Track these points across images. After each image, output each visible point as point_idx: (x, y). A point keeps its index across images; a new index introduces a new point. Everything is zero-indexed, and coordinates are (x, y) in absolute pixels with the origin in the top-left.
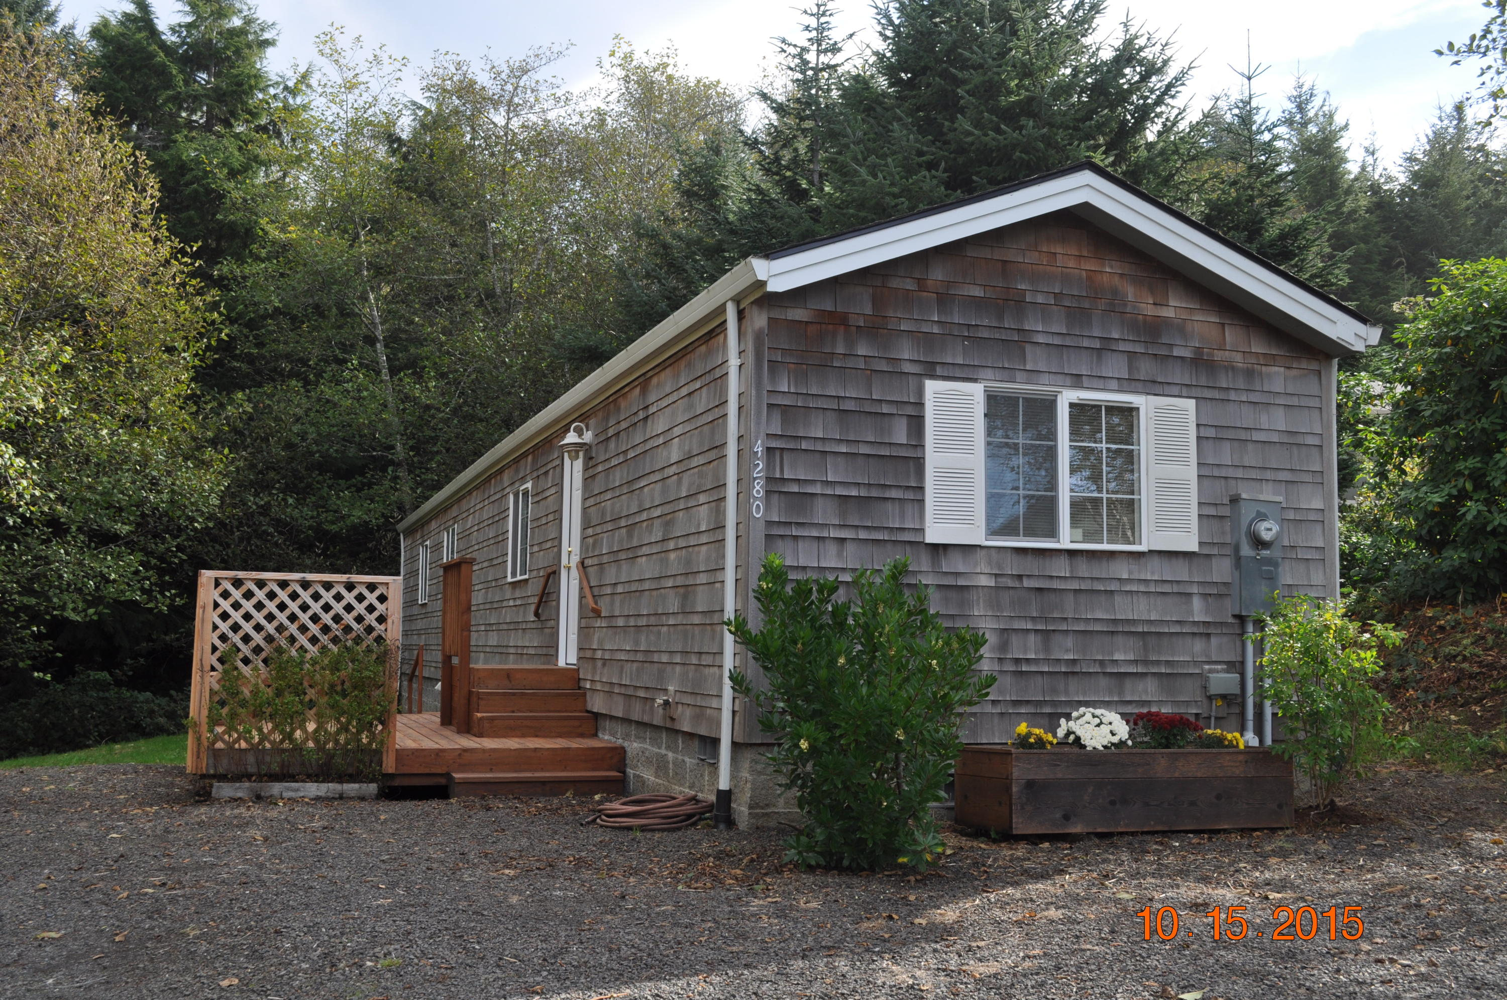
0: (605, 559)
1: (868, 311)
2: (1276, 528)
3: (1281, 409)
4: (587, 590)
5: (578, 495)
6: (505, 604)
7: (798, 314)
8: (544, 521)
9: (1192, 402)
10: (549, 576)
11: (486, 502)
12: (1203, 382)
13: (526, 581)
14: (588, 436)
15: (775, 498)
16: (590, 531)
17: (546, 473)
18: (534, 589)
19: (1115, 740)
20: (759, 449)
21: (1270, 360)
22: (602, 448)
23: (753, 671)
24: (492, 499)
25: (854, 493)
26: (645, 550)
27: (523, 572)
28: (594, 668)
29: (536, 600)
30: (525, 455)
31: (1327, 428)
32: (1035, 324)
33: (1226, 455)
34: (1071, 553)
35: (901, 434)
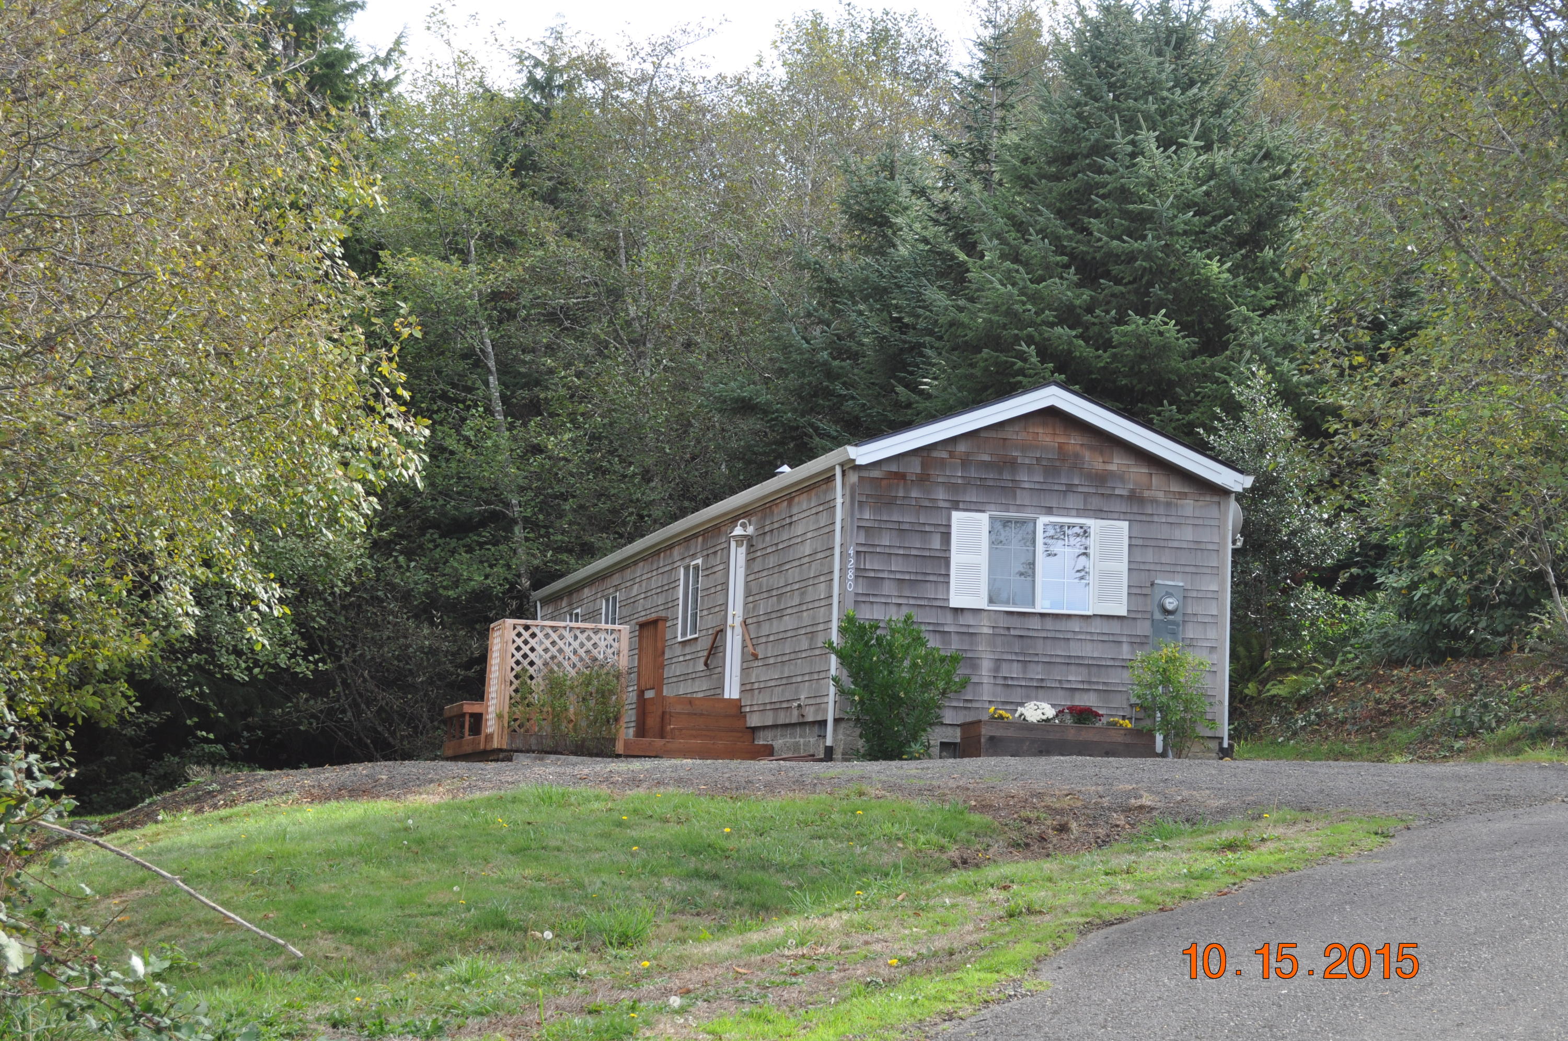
0: (762, 618)
1: (918, 471)
2: (1176, 603)
3: (1190, 527)
4: (748, 642)
5: (741, 572)
6: (674, 660)
7: (876, 474)
8: (713, 590)
9: (1126, 524)
10: (717, 633)
11: (655, 573)
12: (1135, 510)
13: (696, 639)
14: (750, 530)
15: (861, 579)
16: (751, 599)
17: (715, 553)
18: (705, 643)
19: (1044, 717)
20: (851, 552)
21: (1183, 495)
22: (760, 539)
24: (660, 571)
25: (907, 577)
26: (789, 611)
27: (694, 630)
28: (753, 696)
29: (705, 653)
30: (695, 536)
31: (1224, 538)
32: (1023, 477)
33: (1149, 556)
34: (1042, 615)
35: (936, 543)
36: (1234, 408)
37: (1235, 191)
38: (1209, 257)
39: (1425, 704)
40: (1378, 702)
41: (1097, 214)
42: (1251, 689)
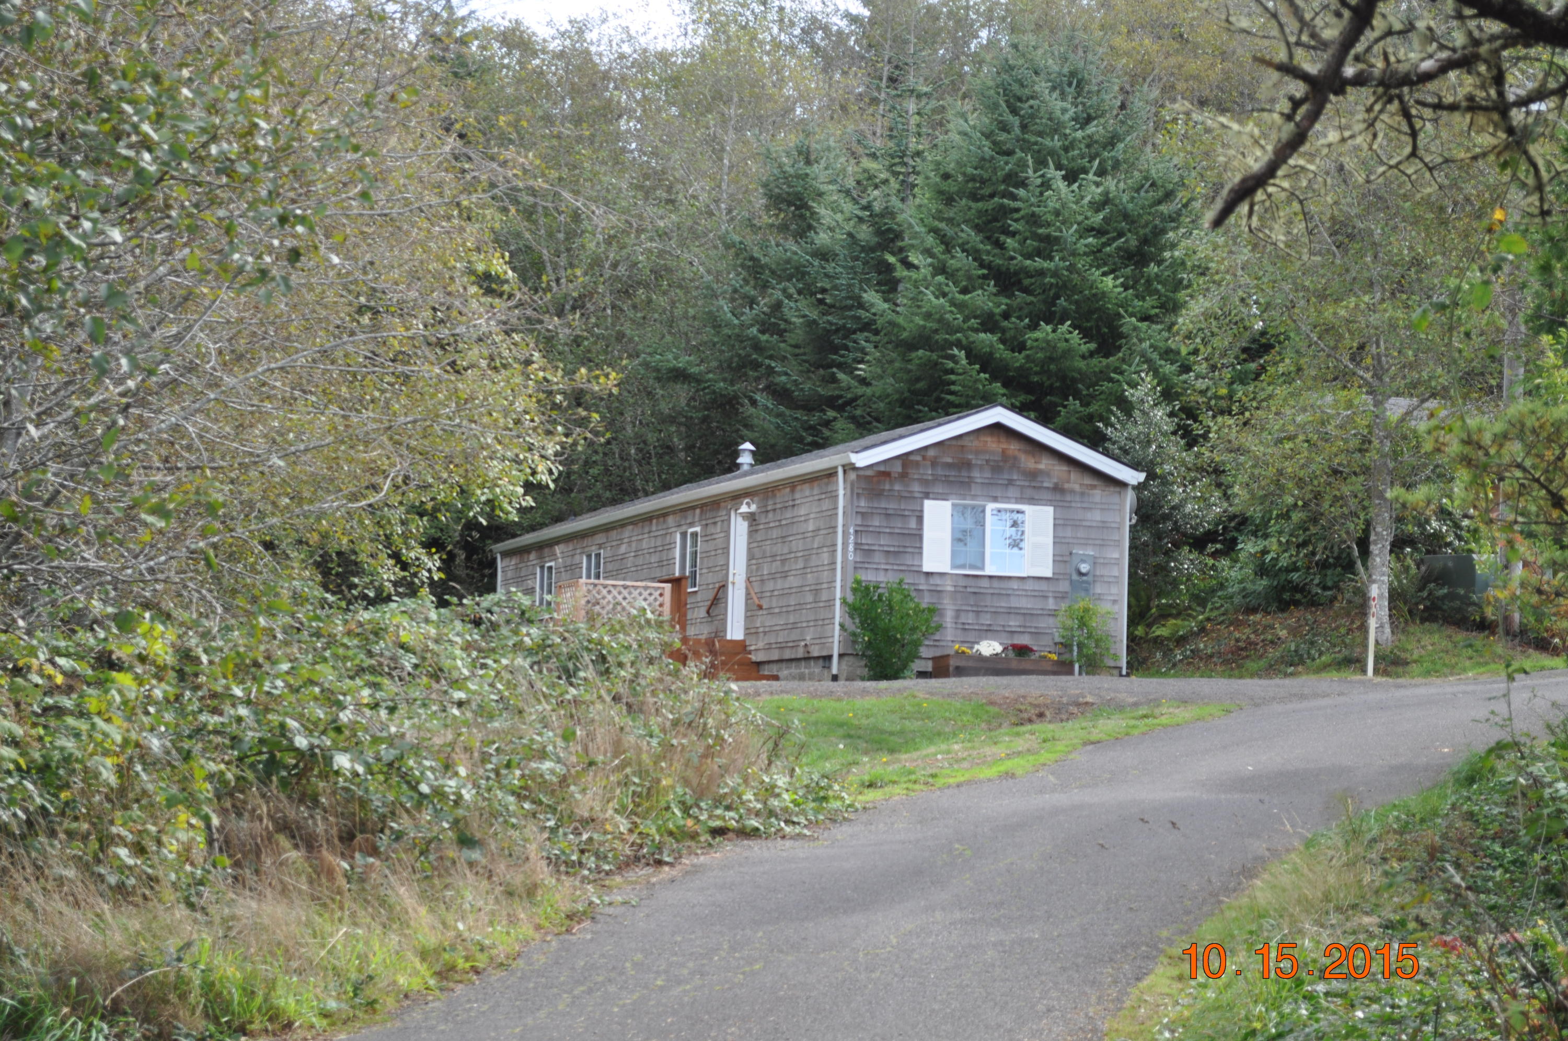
0: (766, 577)
1: (900, 470)
2: (1088, 567)
3: (1099, 510)
4: (752, 595)
5: (742, 540)
7: (870, 473)
8: (712, 553)
9: (1050, 509)
10: (720, 587)
11: (645, 536)
12: (1058, 498)
13: (696, 591)
14: (754, 508)
15: (858, 552)
16: (754, 562)
17: (714, 524)
18: (706, 596)
19: (995, 652)
20: (851, 530)
21: (1093, 487)
22: (763, 515)
23: (848, 622)
24: (652, 534)
25: (892, 549)
26: (793, 573)
27: (693, 585)
28: (757, 638)
29: (707, 604)
30: (693, 508)
31: (1123, 519)
32: (976, 474)
33: (1069, 533)
34: (991, 577)
35: (913, 524)
36: (1126, 406)
37: (1126, 216)
38: (1104, 274)
39: (1272, 642)
40: (1237, 640)
41: (1013, 234)
42: (1140, 631)
